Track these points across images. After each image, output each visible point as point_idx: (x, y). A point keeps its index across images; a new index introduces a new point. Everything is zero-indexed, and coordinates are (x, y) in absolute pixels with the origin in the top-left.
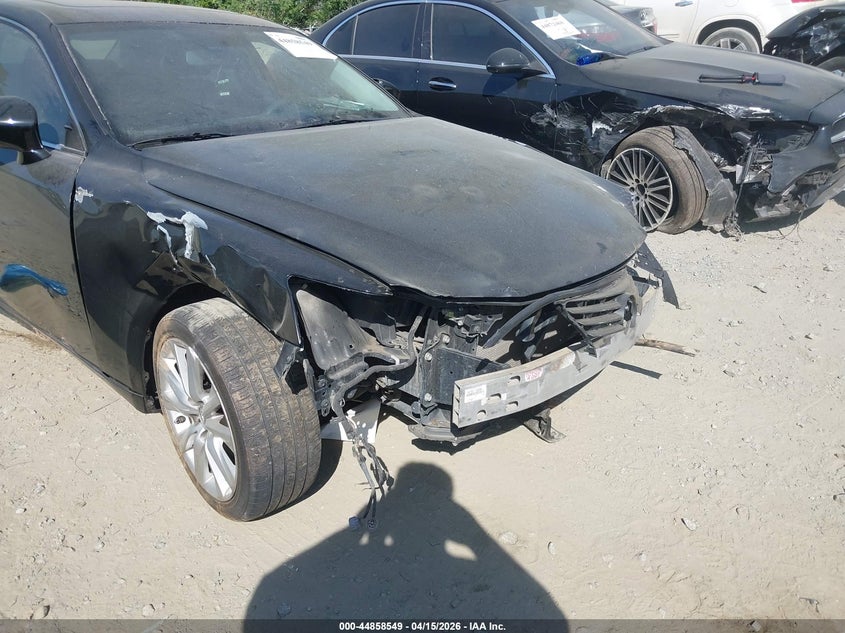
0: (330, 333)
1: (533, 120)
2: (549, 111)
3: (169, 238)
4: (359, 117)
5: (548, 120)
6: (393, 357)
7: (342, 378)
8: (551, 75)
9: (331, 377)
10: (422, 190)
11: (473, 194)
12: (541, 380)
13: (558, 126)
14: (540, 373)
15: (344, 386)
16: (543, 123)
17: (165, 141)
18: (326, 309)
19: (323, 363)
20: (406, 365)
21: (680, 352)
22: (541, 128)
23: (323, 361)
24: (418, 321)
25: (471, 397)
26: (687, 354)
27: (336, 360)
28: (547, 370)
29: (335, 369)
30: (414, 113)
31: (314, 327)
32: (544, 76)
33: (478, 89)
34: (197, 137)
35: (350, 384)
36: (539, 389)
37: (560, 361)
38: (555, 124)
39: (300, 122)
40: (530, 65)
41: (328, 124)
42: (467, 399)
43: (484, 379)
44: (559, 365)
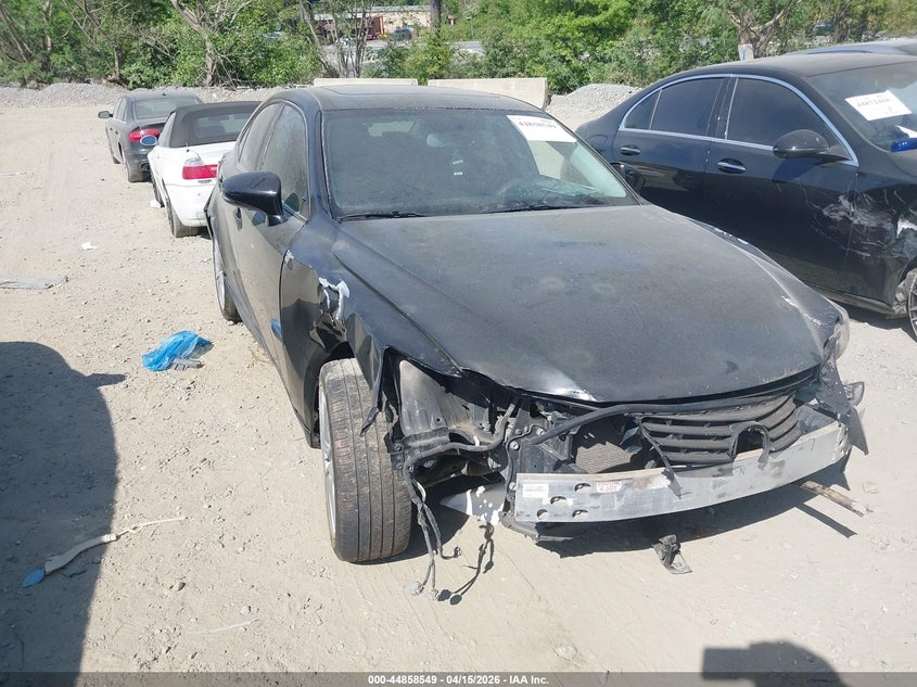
0: (420, 404)
1: (826, 213)
2: (845, 203)
3: (328, 301)
4: (568, 203)
5: (843, 213)
6: (475, 438)
7: (420, 447)
8: (854, 162)
9: (410, 444)
10: (552, 283)
11: (603, 292)
12: (620, 495)
13: (856, 222)
14: (619, 487)
15: (419, 454)
16: (837, 217)
17: (368, 217)
18: (424, 382)
19: (407, 430)
20: (485, 448)
21: (847, 507)
22: (834, 222)
23: (408, 428)
24: (511, 408)
25: (530, 493)
26: (855, 511)
27: (420, 429)
28: (628, 486)
29: (416, 437)
30: (642, 200)
31: (408, 394)
32: (846, 162)
33: (768, 173)
34: (395, 215)
35: (424, 454)
36: (617, 505)
37: (647, 480)
38: (851, 219)
39: (500, 206)
40: (830, 150)
41: (529, 210)
42: (526, 494)
43: (548, 478)
44: (645, 485)
